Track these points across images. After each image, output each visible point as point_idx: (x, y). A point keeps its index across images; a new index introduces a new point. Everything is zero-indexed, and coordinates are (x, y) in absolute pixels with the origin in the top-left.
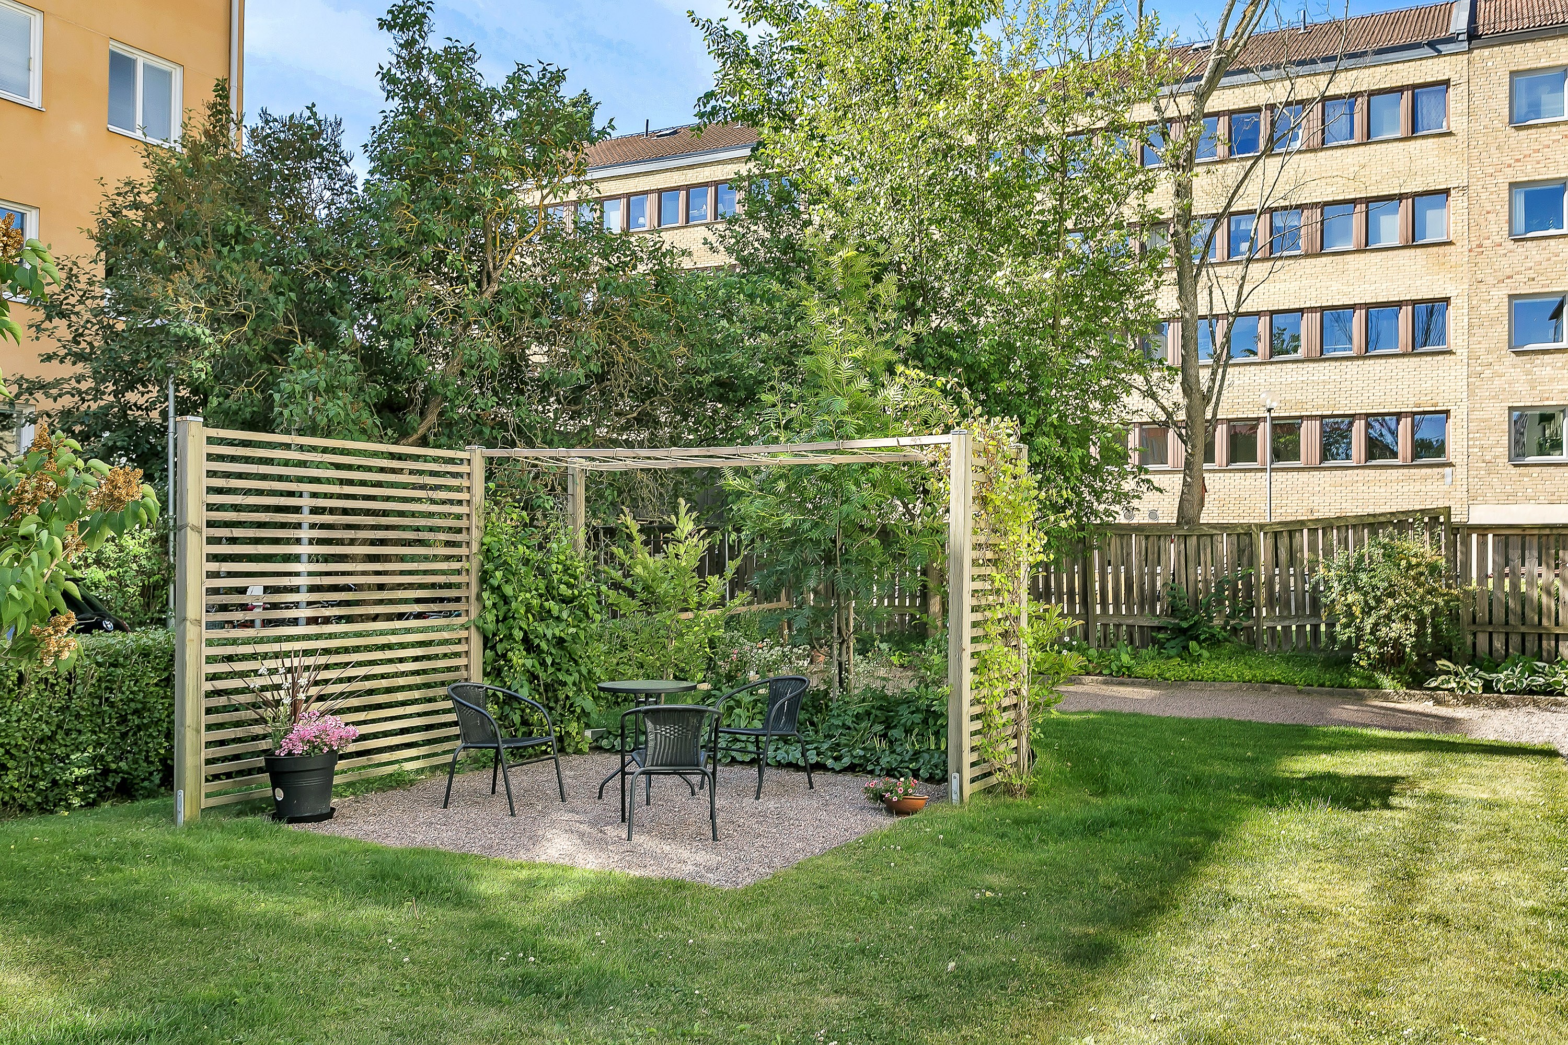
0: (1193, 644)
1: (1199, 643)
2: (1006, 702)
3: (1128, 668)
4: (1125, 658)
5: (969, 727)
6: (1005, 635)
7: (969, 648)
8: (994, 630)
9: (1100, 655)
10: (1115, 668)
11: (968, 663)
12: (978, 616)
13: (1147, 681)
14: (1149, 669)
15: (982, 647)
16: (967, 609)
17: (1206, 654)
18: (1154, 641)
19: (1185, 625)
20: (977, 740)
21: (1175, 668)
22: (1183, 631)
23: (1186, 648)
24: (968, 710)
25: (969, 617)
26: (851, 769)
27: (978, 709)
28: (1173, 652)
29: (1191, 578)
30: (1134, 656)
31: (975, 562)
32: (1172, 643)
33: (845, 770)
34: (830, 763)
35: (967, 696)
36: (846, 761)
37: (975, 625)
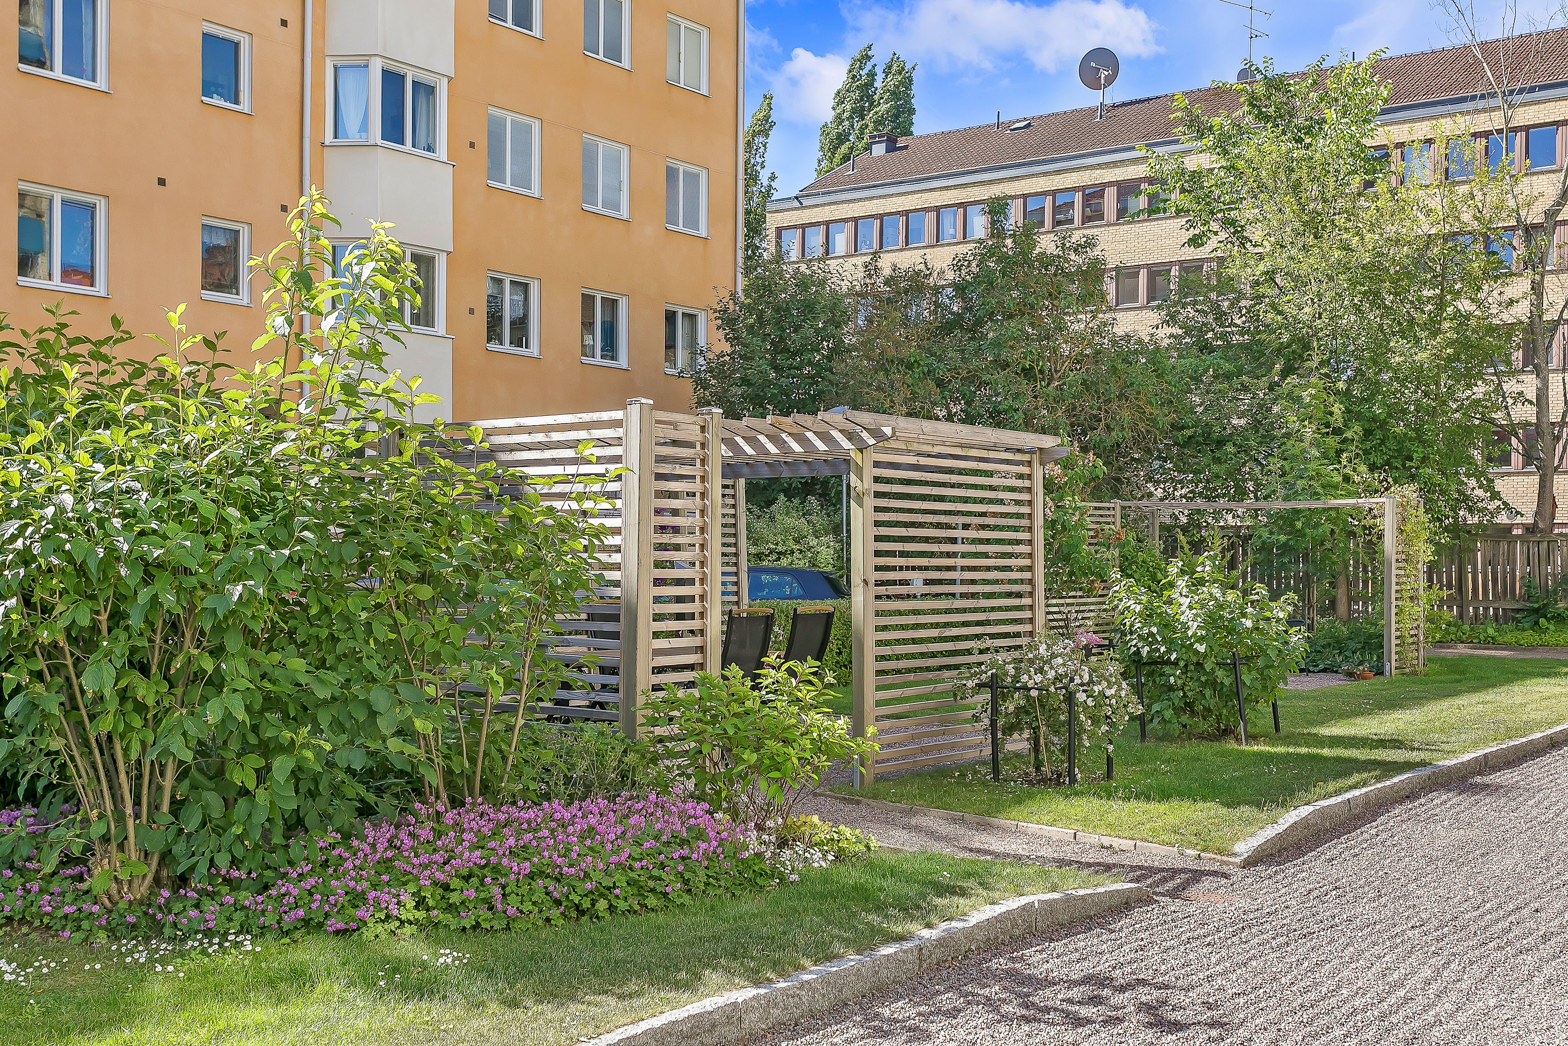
0: (1542, 621)
1: (1548, 620)
2: (1412, 632)
3: (1493, 638)
4: (1491, 631)
5: (1394, 642)
6: (1411, 598)
7: (1394, 603)
8: (1406, 595)
9: (1472, 630)
10: (1482, 638)
11: (1394, 611)
12: (1398, 588)
13: (1507, 647)
14: (1509, 638)
15: (1400, 603)
16: (1394, 584)
17: (1552, 627)
18: (1514, 619)
19: (1536, 606)
20: (1399, 649)
21: (1529, 637)
22: (1536, 611)
23: (1537, 623)
24: (1394, 634)
25: (1394, 587)
26: (1324, 671)
27: (1398, 633)
28: (1527, 625)
29: (1543, 572)
30: (1497, 630)
31: (1397, 560)
32: (1528, 619)
33: (1319, 672)
34: (1311, 669)
35: (1394, 626)
36: (1321, 667)
37: (1397, 591)
